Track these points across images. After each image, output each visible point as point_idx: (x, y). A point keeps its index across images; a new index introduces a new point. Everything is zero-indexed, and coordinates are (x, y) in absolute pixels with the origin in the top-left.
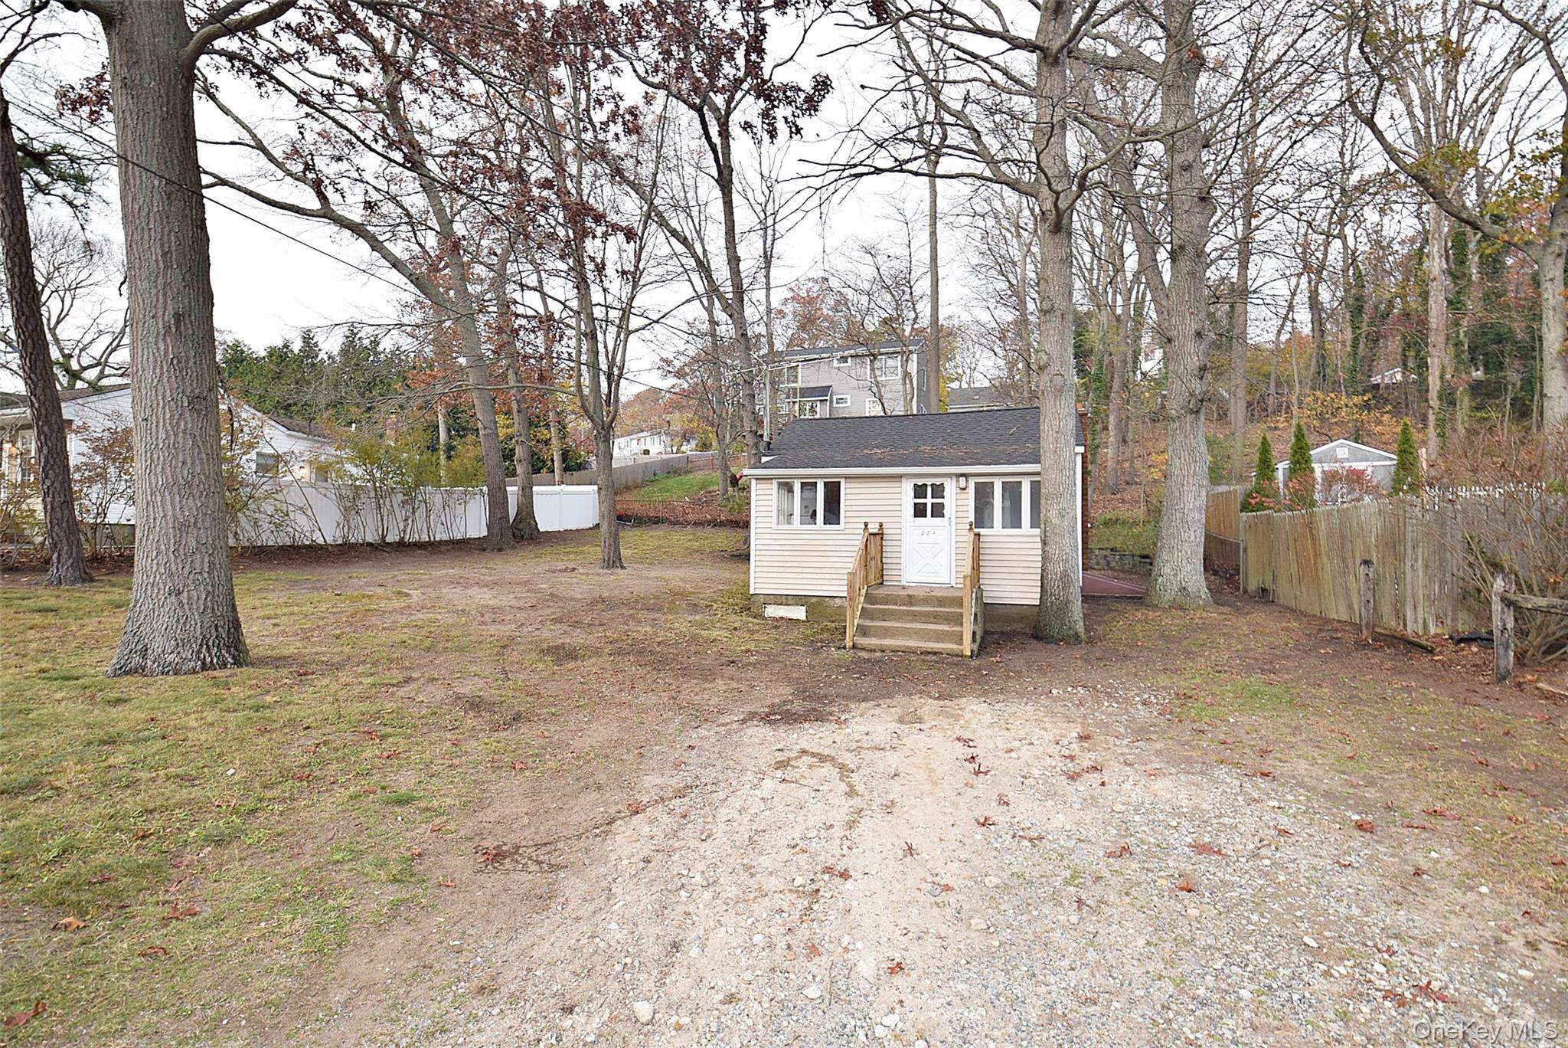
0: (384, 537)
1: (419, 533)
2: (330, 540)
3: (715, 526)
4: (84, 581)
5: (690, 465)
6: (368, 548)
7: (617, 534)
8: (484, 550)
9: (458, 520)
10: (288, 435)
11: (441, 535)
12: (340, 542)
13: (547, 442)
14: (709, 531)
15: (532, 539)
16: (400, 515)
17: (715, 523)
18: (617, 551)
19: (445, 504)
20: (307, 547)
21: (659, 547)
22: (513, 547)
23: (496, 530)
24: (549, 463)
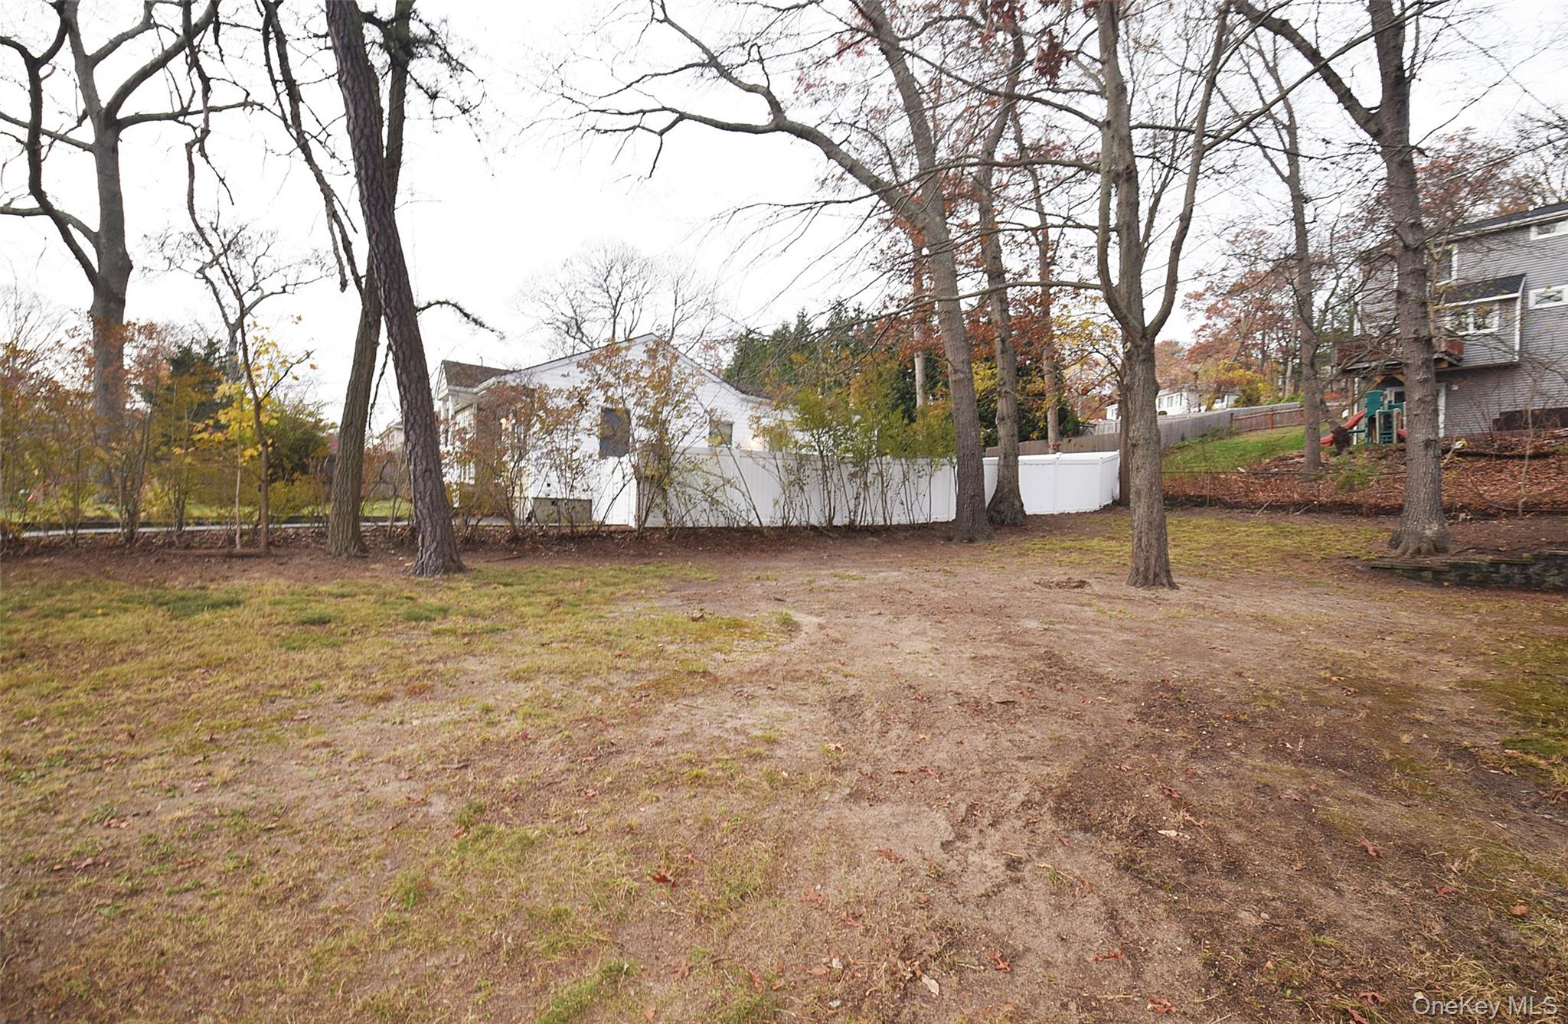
0: (831, 519)
1: (872, 515)
2: (766, 522)
3: (1308, 511)
4: (447, 570)
5: (1236, 425)
6: (812, 533)
7: (1162, 526)
8: (950, 539)
9: (921, 497)
10: (743, 400)
11: (899, 518)
12: (780, 524)
13: (1041, 395)
14: (1298, 521)
15: (1015, 525)
16: (851, 490)
17: (1310, 507)
18: (1162, 553)
19: (905, 478)
20: (739, 529)
21: (1218, 546)
22: (989, 538)
23: (967, 514)
24: (1041, 424)
